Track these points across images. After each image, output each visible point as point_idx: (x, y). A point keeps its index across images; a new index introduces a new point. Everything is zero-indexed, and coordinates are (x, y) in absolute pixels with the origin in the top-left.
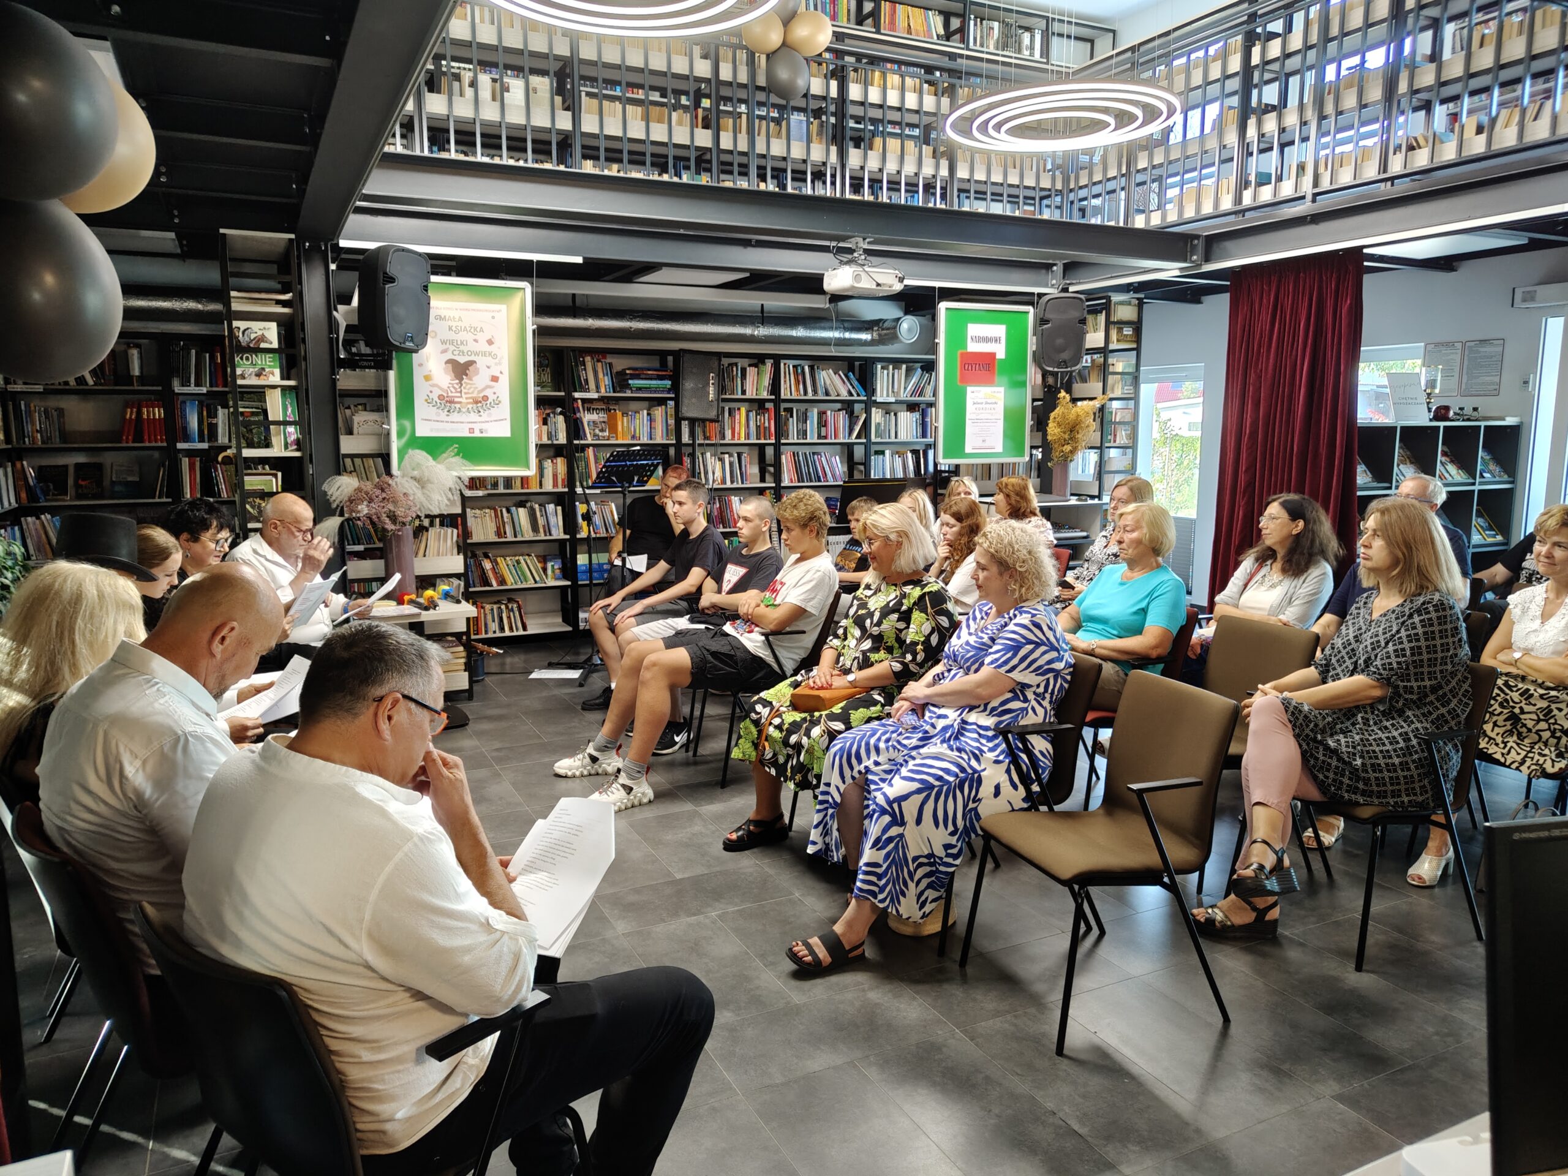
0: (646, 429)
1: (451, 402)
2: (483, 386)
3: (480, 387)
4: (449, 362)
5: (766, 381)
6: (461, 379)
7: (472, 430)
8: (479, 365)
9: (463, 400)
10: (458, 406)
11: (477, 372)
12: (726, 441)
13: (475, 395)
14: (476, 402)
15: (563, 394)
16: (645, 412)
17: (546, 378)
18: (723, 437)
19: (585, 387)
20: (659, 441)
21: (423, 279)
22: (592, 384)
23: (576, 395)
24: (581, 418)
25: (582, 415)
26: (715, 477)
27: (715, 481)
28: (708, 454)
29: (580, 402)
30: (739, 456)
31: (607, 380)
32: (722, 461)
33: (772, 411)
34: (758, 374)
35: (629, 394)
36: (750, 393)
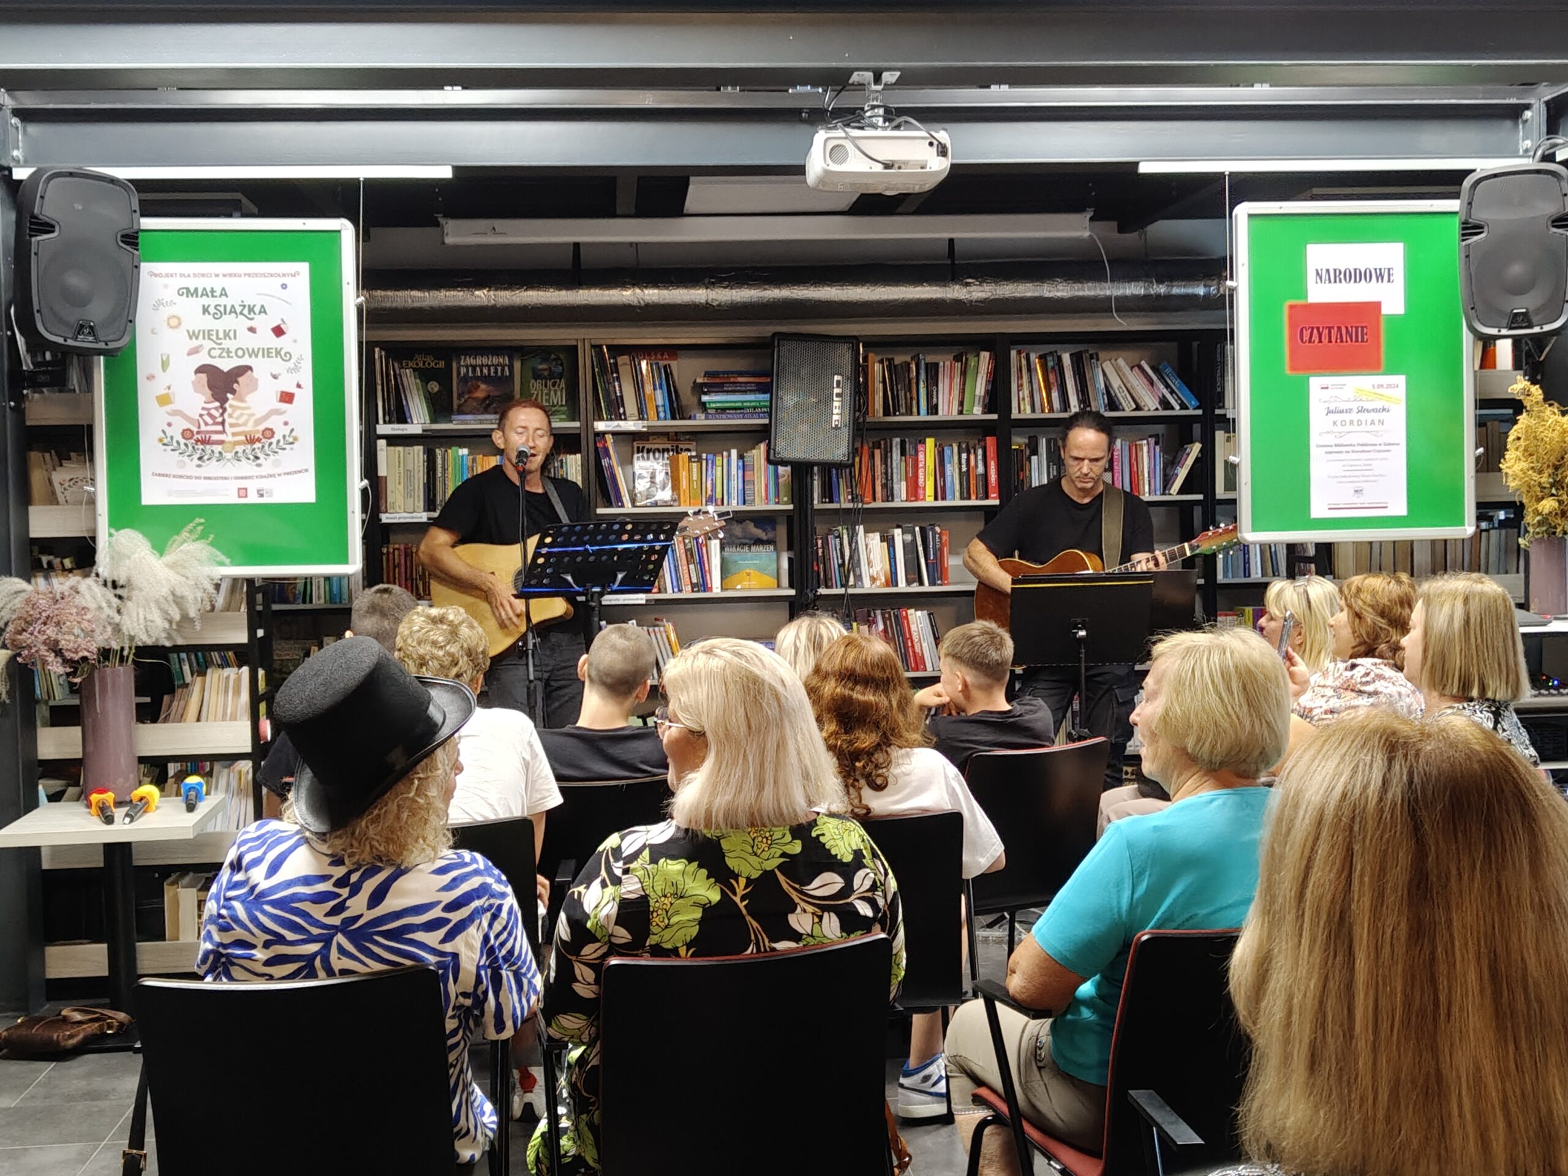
0: (736, 484)
1: (204, 442)
2: (265, 412)
3: (260, 411)
4: (200, 370)
5: (980, 387)
6: (223, 401)
7: (243, 492)
8: (255, 374)
9: (228, 438)
10: (217, 448)
11: (254, 386)
12: (897, 504)
13: (249, 428)
14: (251, 441)
15: (577, 424)
16: (734, 452)
17: (559, 397)
18: (889, 496)
19: (616, 410)
20: (759, 506)
21: (122, 224)
22: (631, 405)
23: (600, 426)
24: (611, 467)
25: (613, 461)
26: (874, 571)
27: (873, 579)
28: (861, 529)
29: (609, 438)
30: (923, 531)
31: (660, 398)
32: (889, 541)
33: (991, 442)
34: (964, 373)
35: (700, 421)
36: (947, 411)
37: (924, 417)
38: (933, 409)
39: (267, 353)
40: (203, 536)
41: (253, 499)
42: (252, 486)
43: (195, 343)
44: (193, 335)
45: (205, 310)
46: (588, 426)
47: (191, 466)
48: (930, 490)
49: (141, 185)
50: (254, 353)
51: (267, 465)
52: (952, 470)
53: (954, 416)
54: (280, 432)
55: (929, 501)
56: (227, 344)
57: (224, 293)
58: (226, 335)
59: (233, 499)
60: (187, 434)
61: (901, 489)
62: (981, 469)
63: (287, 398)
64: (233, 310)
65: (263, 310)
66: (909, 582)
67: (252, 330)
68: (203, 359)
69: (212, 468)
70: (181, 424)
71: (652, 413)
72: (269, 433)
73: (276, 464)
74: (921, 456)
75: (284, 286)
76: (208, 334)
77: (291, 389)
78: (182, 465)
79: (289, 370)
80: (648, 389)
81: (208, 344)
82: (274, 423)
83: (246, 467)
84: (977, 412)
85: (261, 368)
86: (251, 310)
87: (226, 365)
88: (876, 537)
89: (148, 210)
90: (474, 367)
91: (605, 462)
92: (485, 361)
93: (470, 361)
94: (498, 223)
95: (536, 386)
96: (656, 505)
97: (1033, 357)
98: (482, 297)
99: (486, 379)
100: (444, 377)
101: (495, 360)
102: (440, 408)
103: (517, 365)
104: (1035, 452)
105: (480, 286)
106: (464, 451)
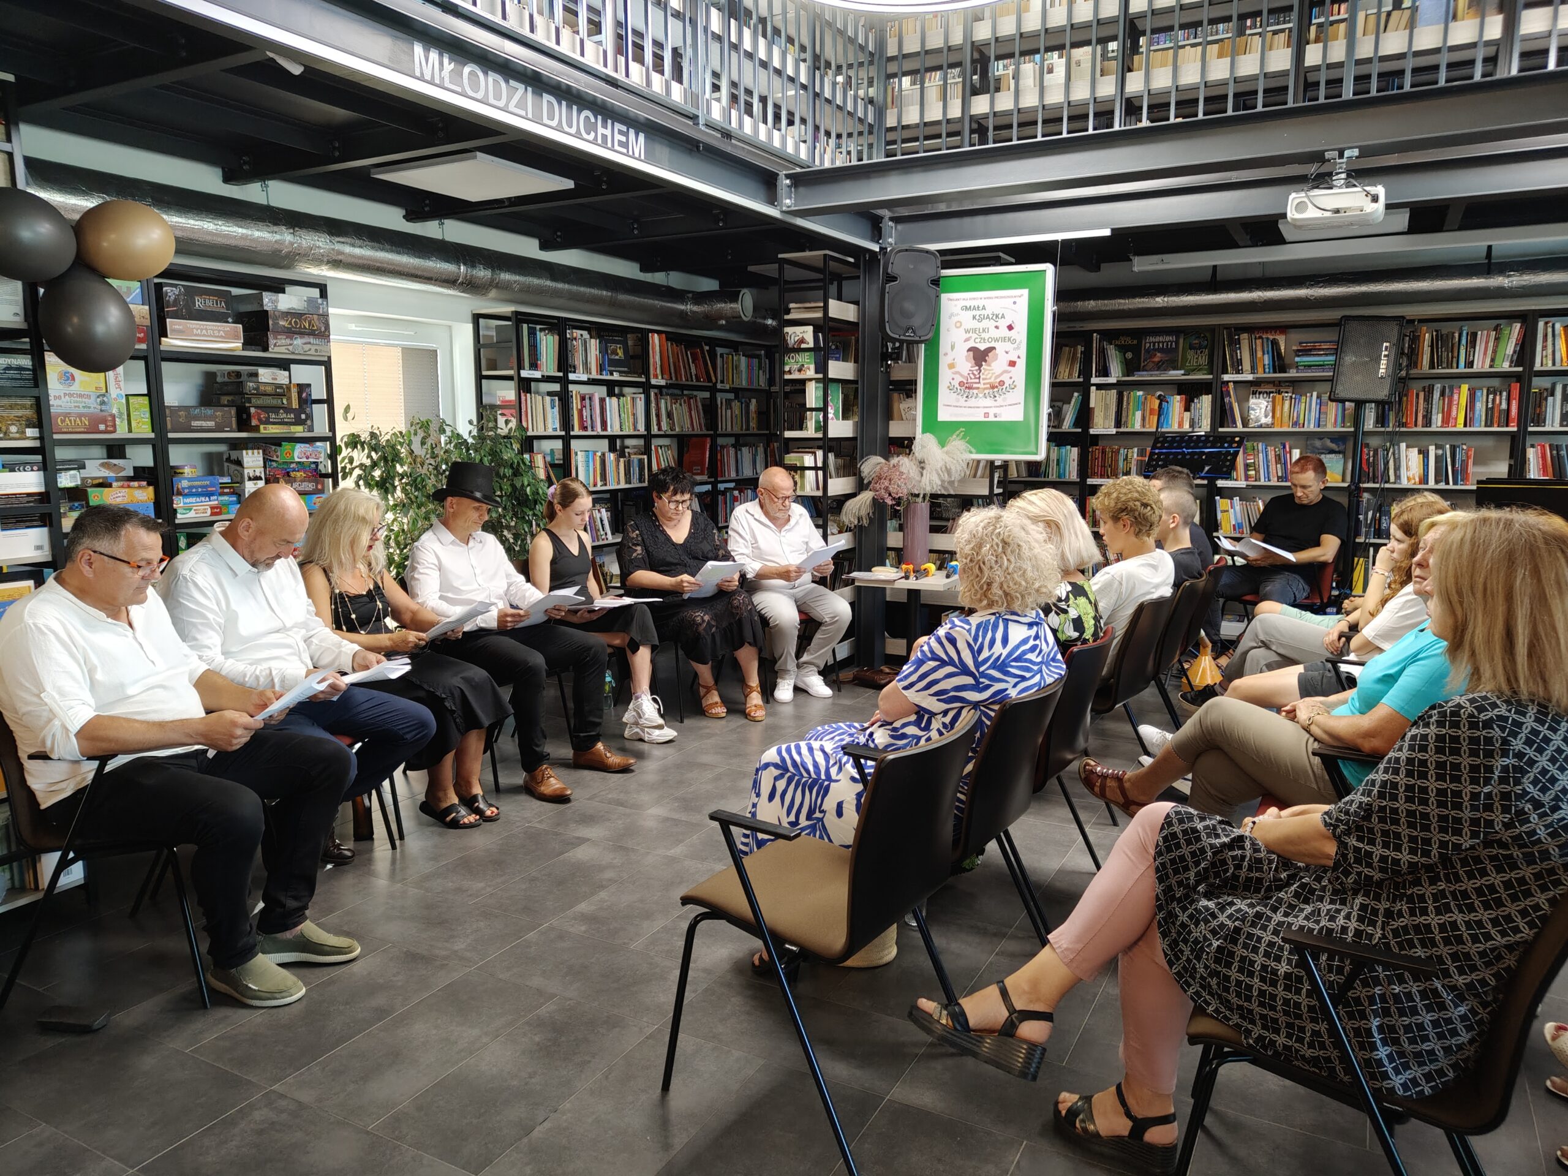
0: (1314, 414)
1: (969, 388)
2: (1000, 372)
3: (998, 371)
4: (969, 350)
5: (1510, 347)
6: (980, 366)
7: (986, 415)
8: (998, 351)
9: (981, 386)
10: (975, 391)
11: (996, 358)
12: (1433, 428)
13: (992, 380)
14: (993, 387)
15: (1211, 377)
16: (1315, 394)
17: (1203, 360)
18: (1428, 422)
19: (1238, 368)
20: (1330, 428)
21: (931, 274)
22: (1247, 364)
23: (1226, 377)
24: (1231, 403)
25: (1233, 400)
26: (1411, 474)
27: (1409, 479)
28: (1403, 445)
29: (1231, 385)
30: (1453, 449)
31: (1267, 360)
32: (1424, 453)
33: (1516, 388)
34: (1497, 339)
35: (1292, 373)
36: (1481, 364)
37: (1462, 369)
38: (1470, 364)
39: (1004, 339)
40: (964, 437)
41: (991, 418)
42: (992, 412)
43: (968, 335)
44: (967, 331)
45: (974, 317)
46: (1217, 378)
47: (962, 401)
48: (1461, 420)
49: (942, 252)
50: (997, 340)
51: (1000, 400)
52: (1480, 407)
53: (1486, 368)
54: (1008, 382)
55: (1460, 427)
56: (983, 335)
57: (984, 308)
58: (984, 330)
59: (982, 419)
60: (961, 384)
61: (1437, 419)
62: (1504, 406)
63: (1012, 364)
64: (988, 317)
65: (1003, 316)
66: (1437, 482)
67: (997, 327)
68: (971, 344)
69: (972, 402)
70: (959, 379)
71: (1260, 370)
72: (1002, 383)
73: (1004, 400)
74: (1456, 397)
75: (1015, 303)
76: (974, 331)
77: (1014, 359)
78: (958, 400)
79: (1014, 349)
80: (1259, 354)
81: (974, 336)
82: (1004, 378)
83: (989, 402)
84: (1506, 366)
85: (1000, 347)
86: (997, 316)
87: (982, 347)
88: (1414, 453)
89: (947, 265)
90: (1154, 343)
91: (1227, 400)
92: (1161, 339)
93: (1152, 339)
94: (1166, 257)
95: (1190, 354)
96: (1261, 426)
97: (1558, 326)
98: (1160, 301)
99: (1160, 350)
100: (1136, 350)
101: (1168, 338)
102: (1130, 367)
103: (1181, 341)
104: (1552, 394)
105: (1158, 294)
106: (1141, 393)
